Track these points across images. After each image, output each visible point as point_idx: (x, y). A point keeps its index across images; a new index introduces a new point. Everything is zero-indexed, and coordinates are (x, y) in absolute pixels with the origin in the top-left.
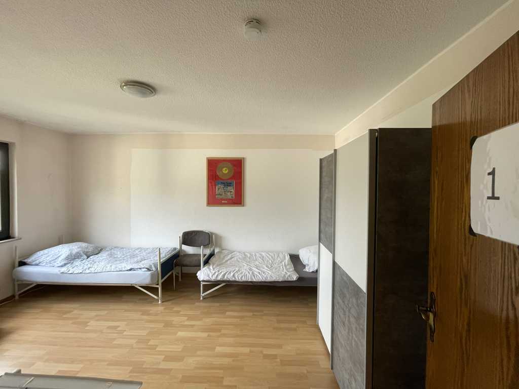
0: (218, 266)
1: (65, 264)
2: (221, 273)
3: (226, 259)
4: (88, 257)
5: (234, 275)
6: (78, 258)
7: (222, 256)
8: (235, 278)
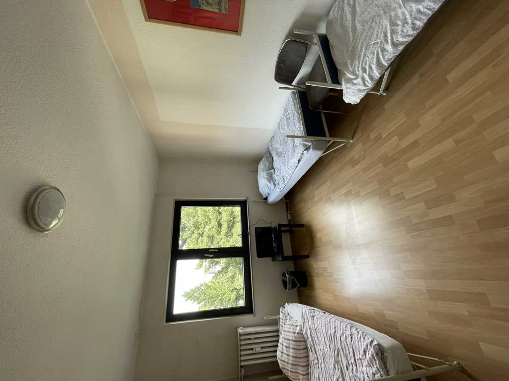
0: (353, 60)
1: (274, 184)
2: (370, 67)
3: (349, 24)
4: (274, 168)
5: (394, 45)
6: (272, 175)
7: (338, 29)
8: (402, 43)
